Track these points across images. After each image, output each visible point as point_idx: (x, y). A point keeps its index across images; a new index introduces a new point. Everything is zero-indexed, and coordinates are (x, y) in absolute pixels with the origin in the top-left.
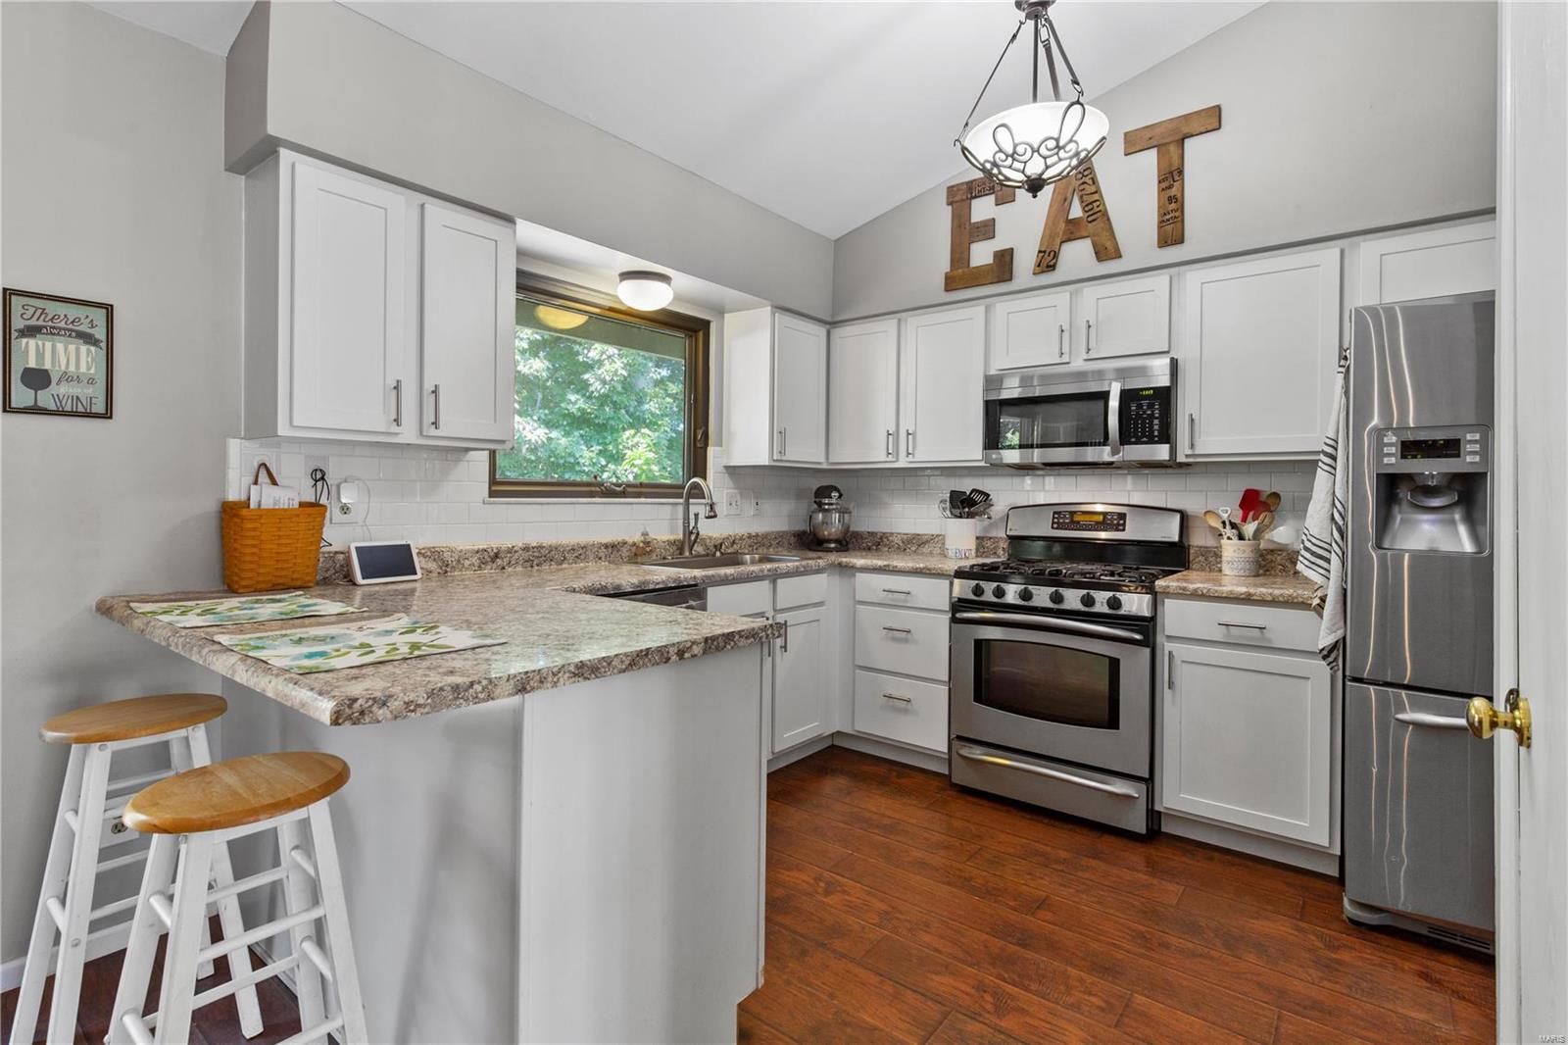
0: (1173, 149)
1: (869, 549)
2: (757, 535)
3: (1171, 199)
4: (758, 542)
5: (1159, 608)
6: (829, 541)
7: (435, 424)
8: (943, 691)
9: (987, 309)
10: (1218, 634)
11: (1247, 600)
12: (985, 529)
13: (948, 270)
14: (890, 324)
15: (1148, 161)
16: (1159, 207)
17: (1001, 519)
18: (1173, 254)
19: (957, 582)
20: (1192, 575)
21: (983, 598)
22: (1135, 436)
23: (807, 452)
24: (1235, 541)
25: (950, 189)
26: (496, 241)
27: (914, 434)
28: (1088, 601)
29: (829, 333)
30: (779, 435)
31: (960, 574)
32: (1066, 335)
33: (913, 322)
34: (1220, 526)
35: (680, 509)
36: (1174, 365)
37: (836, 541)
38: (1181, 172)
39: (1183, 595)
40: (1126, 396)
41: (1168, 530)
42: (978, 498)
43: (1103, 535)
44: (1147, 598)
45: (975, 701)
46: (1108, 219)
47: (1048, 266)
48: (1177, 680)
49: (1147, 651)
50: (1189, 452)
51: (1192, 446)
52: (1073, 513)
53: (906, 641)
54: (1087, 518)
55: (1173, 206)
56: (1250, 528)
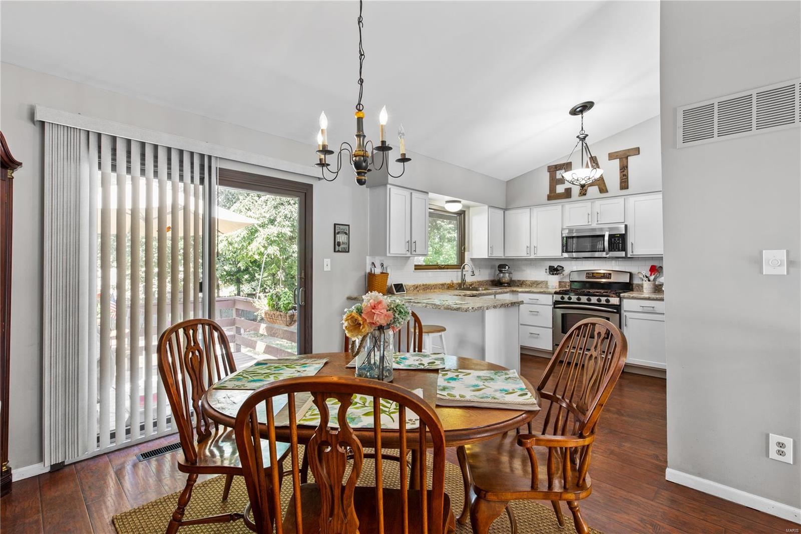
0: (624, 159)
1: (518, 286)
2: (480, 282)
3: (624, 175)
4: (481, 283)
5: (622, 303)
6: (505, 283)
7: (415, 251)
8: (551, 330)
9: (562, 206)
10: (640, 309)
11: (649, 299)
12: (562, 279)
13: (548, 193)
14: (528, 210)
15: (616, 163)
16: (620, 178)
17: (567, 275)
18: (624, 192)
19: (555, 295)
20: (634, 292)
21: (564, 300)
22: (614, 249)
23: (499, 254)
24: (647, 281)
25: (549, 167)
26: (425, 200)
27: (537, 247)
28: (599, 300)
29: (504, 212)
30: (491, 248)
31: (556, 293)
32: (590, 216)
33: (536, 211)
34: (643, 277)
35: (460, 273)
36: (626, 226)
37: (507, 283)
38: (627, 167)
39: (629, 298)
40: (611, 236)
41: (626, 279)
42: (559, 268)
43: (604, 280)
44: (618, 299)
45: (562, 333)
46: (604, 180)
47: (583, 194)
48: (627, 323)
49: (618, 315)
50: (632, 254)
51: (632, 252)
52: (593, 273)
53: (537, 315)
54: (598, 275)
55: (624, 177)
56: (652, 278)
